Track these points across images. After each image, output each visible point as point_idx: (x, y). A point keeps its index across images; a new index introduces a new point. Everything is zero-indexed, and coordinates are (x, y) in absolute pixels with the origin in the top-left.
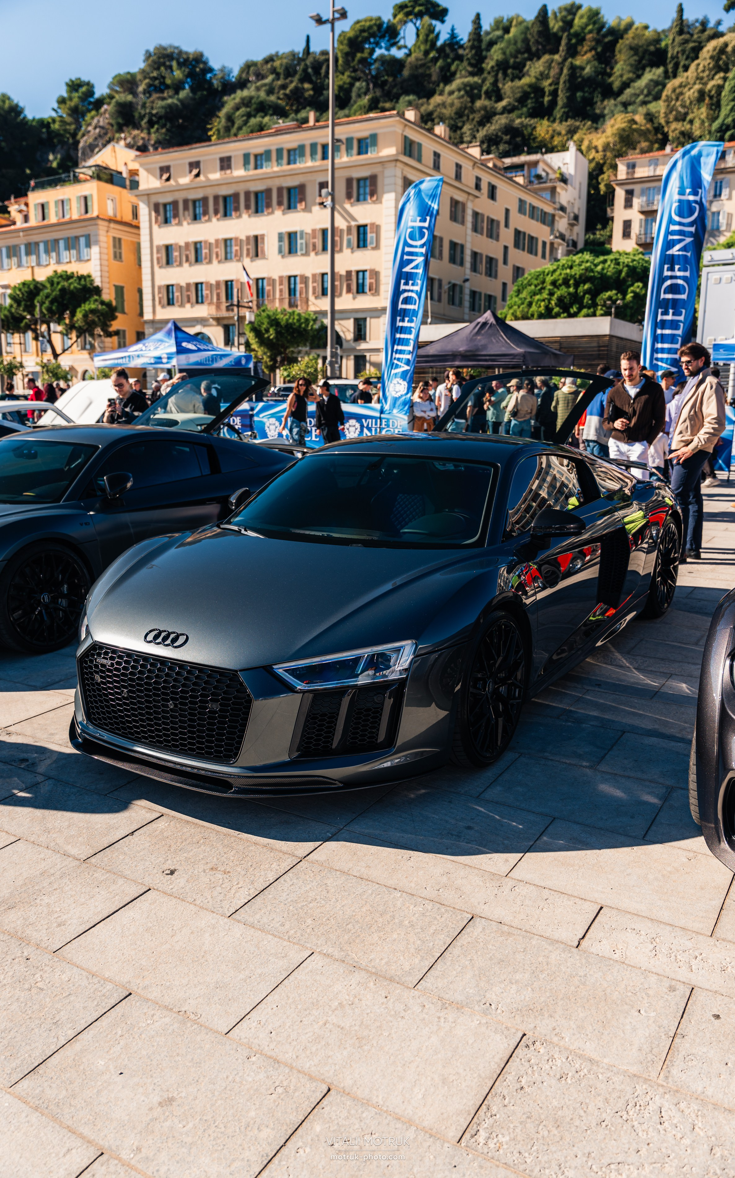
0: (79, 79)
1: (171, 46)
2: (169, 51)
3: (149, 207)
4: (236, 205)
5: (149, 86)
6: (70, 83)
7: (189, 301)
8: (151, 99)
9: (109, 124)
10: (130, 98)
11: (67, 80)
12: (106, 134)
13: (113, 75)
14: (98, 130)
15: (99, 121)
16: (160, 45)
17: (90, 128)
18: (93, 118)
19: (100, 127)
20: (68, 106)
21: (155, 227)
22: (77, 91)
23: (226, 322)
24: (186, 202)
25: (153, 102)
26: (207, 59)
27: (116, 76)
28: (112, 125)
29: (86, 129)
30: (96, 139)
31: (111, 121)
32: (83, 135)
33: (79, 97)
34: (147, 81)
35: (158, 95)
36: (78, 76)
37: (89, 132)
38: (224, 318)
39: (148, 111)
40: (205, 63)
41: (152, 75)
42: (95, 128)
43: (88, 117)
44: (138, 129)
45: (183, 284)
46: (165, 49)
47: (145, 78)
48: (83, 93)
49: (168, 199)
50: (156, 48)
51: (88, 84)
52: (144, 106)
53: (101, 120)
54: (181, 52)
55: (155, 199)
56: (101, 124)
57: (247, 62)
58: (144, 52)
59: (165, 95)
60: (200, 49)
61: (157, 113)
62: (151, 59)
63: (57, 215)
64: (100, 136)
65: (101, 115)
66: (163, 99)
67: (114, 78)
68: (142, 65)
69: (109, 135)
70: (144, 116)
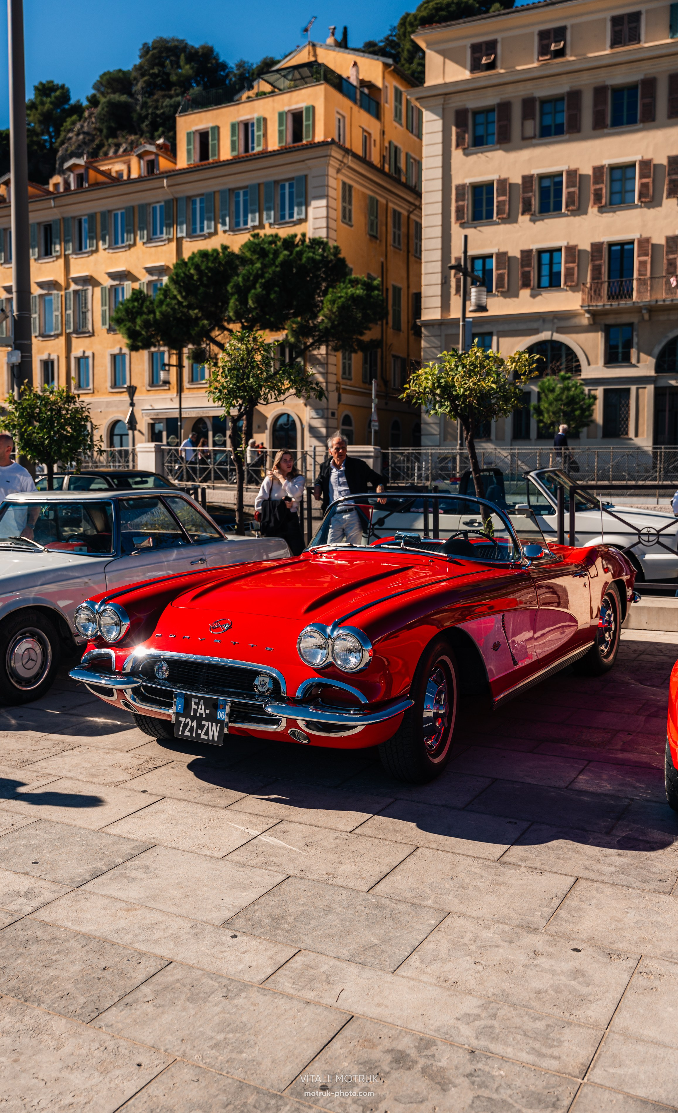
0: (52, 82)
1: (173, 40)
2: (172, 44)
3: (443, 118)
4: (647, 100)
5: (148, 84)
6: (40, 87)
7: (526, 284)
8: (155, 97)
9: (95, 129)
10: (124, 98)
11: (36, 84)
12: (92, 140)
13: (101, 73)
14: (81, 137)
15: (82, 126)
16: (161, 38)
17: (70, 135)
18: (74, 123)
19: (84, 133)
20: (39, 111)
21: (457, 154)
22: (48, 95)
23: (611, 320)
24: (528, 103)
25: (157, 101)
26: (217, 54)
27: (105, 74)
28: (101, 130)
29: (65, 136)
30: (79, 146)
31: (98, 125)
32: (63, 143)
33: (51, 103)
34: (146, 78)
35: (163, 93)
36: (49, 79)
37: (70, 138)
38: (605, 313)
39: (150, 111)
40: (216, 59)
41: (151, 71)
42: (78, 134)
43: (67, 124)
44: (136, 134)
45: (515, 252)
46: (168, 42)
47: (143, 75)
48: (56, 97)
49: (491, 100)
50: (155, 42)
51: (63, 87)
52: (145, 105)
53: (86, 124)
54: (186, 46)
55: (457, 102)
56: (86, 129)
57: (265, 59)
58: (141, 46)
59: (172, 92)
60: (210, 44)
61: (163, 113)
62: (151, 53)
63: (233, 149)
64: (84, 143)
65: (86, 119)
66: (171, 97)
67: (101, 77)
68: (138, 61)
69: (97, 142)
70: (146, 117)
